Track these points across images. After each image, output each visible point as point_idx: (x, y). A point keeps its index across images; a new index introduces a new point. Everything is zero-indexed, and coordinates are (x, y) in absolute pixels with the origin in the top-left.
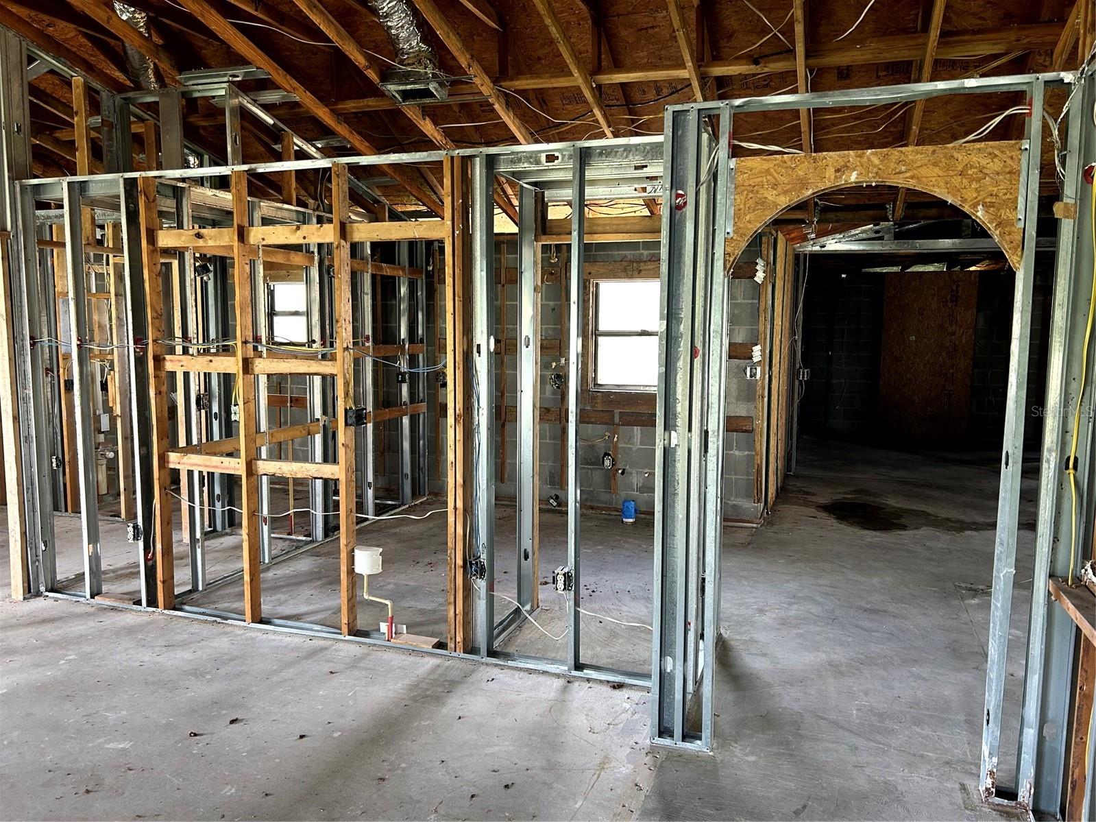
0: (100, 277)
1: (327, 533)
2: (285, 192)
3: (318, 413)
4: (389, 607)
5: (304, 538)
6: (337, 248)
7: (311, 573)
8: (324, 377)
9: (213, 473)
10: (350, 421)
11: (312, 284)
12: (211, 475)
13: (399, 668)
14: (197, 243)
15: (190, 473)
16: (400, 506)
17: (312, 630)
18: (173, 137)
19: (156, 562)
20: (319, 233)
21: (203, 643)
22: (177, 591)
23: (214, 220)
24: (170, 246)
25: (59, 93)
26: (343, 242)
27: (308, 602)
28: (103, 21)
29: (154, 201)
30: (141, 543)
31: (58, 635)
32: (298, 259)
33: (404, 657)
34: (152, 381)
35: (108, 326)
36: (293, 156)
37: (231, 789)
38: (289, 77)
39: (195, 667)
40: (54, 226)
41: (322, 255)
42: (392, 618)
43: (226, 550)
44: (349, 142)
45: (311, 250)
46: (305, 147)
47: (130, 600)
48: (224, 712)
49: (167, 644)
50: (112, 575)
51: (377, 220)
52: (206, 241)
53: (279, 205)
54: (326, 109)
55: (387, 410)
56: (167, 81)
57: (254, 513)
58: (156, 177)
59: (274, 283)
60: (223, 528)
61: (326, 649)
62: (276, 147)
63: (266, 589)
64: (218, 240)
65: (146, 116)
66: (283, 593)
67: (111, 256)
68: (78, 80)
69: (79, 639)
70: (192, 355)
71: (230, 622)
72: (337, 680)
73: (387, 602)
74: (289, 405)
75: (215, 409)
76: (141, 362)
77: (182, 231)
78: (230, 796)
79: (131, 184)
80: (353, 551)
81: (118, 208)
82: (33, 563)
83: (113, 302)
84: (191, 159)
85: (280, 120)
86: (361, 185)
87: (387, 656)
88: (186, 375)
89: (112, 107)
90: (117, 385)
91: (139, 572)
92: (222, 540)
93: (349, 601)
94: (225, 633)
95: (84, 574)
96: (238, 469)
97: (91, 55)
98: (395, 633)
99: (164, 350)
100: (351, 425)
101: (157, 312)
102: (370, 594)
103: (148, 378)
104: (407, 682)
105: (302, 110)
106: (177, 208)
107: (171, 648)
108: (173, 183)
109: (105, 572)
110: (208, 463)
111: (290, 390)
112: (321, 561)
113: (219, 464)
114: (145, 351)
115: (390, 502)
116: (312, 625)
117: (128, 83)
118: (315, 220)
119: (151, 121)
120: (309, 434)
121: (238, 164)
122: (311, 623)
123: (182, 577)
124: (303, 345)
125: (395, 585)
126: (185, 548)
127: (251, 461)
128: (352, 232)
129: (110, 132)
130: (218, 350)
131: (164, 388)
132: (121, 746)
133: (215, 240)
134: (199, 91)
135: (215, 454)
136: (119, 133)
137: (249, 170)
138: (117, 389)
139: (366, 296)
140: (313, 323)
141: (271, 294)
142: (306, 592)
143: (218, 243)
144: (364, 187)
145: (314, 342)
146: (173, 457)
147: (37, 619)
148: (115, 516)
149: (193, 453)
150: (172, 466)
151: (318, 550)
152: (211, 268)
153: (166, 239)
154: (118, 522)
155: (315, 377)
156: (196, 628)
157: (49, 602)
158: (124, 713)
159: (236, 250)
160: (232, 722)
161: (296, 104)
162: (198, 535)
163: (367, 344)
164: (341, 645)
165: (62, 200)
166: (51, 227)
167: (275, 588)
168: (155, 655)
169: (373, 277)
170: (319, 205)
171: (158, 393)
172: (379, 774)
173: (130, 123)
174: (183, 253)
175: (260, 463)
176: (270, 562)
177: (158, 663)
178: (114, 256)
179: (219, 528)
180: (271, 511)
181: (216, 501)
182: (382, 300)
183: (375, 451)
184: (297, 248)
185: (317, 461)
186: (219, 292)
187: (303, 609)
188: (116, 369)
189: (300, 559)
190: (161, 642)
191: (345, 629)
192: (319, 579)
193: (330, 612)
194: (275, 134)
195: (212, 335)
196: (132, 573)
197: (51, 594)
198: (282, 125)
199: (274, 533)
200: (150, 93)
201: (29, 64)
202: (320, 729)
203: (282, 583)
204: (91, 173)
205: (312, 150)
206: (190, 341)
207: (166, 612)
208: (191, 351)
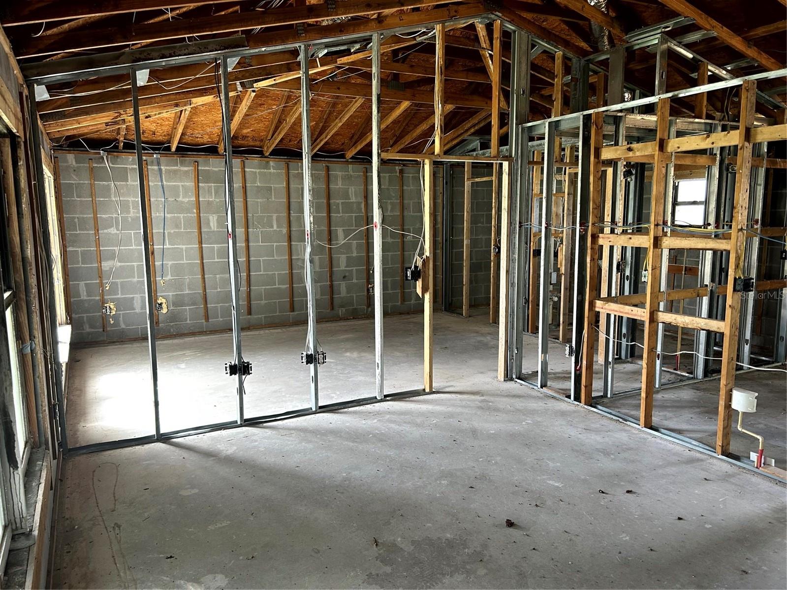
0: (559, 183)
1: (706, 373)
2: (697, 110)
3: (707, 280)
4: (760, 441)
5: (687, 375)
6: (741, 149)
7: (692, 402)
8: (715, 252)
9: (622, 317)
10: (738, 288)
11: (712, 179)
12: (621, 318)
13: (766, 492)
14: (628, 154)
15: (608, 316)
16: (773, 363)
17: (690, 443)
18: (617, 80)
19: (581, 372)
20: (726, 139)
21: (609, 433)
22: (594, 394)
23: (638, 137)
24: (609, 158)
25: (547, 65)
26: (747, 144)
27: (688, 422)
28: (579, 10)
29: (601, 128)
30: (573, 358)
31: (522, 406)
32: (702, 160)
33: (771, 485)
34: (589, 251)
35: (562, 215)
36: (706, 80)
37: (626, 537)
38: (709, 19)
39: (604, 448)
40: (536, 152)
41: (724, 156)
42: (762, 451)
43: (627, 373)
44: (757, 61)
45: (714, 152)
46: (717, 71)
47: (564, 394)
48: (622, 483)
49: (586, 427)
50: (553, 376)
51: (776, 123)
52: (635, 153)
53: (691, 120)
54: (739, 38)
55: (769, 282)
56: (616, 41)
57: (652, 349)
58: (604, 111)
59: (679, 180)
60: (626, 357)
61: (702, 460)
62: (692, 75)
63: (655, 406)
64: (643, 151)
65: (600, 70)
66: (669, 411)
67: (567, 168)
68: (559, 54)
69: (532, 412)
70: (617, 234)
71: (628, 423)
72: (710, 486)
73: (758, 437)
74: (683, 273)
75: (628, 273)
76: (583, 238)
77: (618, 147)
78: (625, 541)
79: (587, 118)
80: (731, 391)
81: (577, 136)
82: (510, 360)
83: (566, 199)
84: (626, 95)
85: (698, 54)
86: (763, 95)
87: (755, 479)
88: (612, 248)
89: (578, 68)
90: (564, 253)
91: (570, 377)
92: (625, 365)
93: (724, 428)
94: (625, 431)
95: (537, 372)
96: (644, 317)
97: (568, 35)
98: (764, 464)
99: (598, 230)
100: (738, 291)
101: (596, 205)
102: (743, 428)
103: (587, 249)
104: (773, 505)
105: (717, 42)
106: (616, 131)
107: (588, 431)
108: (615, 114)
109: (550, 374)
110: (622, 310)
111: (685, 262)
112: (700, 394)
113: (630, 311)
114: (586, 231)
115: (764, 358)
116: (691, 440)
117: (589, 49)
118: (720, 128)
119: (602, 73)
120: (698, 296)
121: (663, 93)
122: (690, 438)
123: (597, 385)
124: (700, 227)
125: (765, 425)
126: (600, 367)
127: (653, 311)
128: (756, 134)
129: (576, 85)
130: (633, 231)
131: (596, 257)
132: (556, 484)
133: (641, 152)
134: (638, 44)
135: (626, 304)
136: (581, 84)
137: (672, 96)
138: (564, 256)
139: (758, 187)
140: (710, 210)
141: (676, 188)
142: (687, 414)
143: (643, 154)
144: (766, 97)
145: (709, 224)
146: (599, 303)
147: (511, 394)
148: (556, 339)
149: (612, 302)
150: (597, 310)
151: (699, 385)
152: (634, 172)
153: (607, 154)
154: (557, 343)
155: (707, 251)
156: (605, 422)
157: (517, 385)
158: (559, 464)
159: (656, 158)
160: (628, 492)
161: (714, 39)
162: (610, 359)
163: (755, 227)
164: (715, 461)
165: (544, 134)
166: (534, 152)
167: (663, 407)
168: (578, 433)
169: (767, 170)
170: (724, 116)
171: (592, 260)
172: (743, 568)
173: (588, 76)
174: (617, 163)
175: (660, 313)
176: (659, 387)
177: (580, 439)
178: (570, 168)
179: (623, 356)
180: (663, 350)
181: (623, 338)
182: (773, 189)
183: (754, 314)
184: (703, 152)
185: (703, 316)
186: (638, 189)
187: (684, 426)
188: (564, 243)
189: (684, 389)
190: (582, 425)
191: (719, 449)
192: (698, 407)
193: (707, 434)
194: (694, 65)
195: (630, 220)
196: (565, 377)
197: (518, 381)
198: (699, 57)
199: (663, 367)
200: (604, 53)
201: (532, 49)
202: (694, 518)
203: (668, 404)
204: (562, 114)
205: (723, 73)
206: (616, 224)
207: (586, 407)
208: (616, 231)
